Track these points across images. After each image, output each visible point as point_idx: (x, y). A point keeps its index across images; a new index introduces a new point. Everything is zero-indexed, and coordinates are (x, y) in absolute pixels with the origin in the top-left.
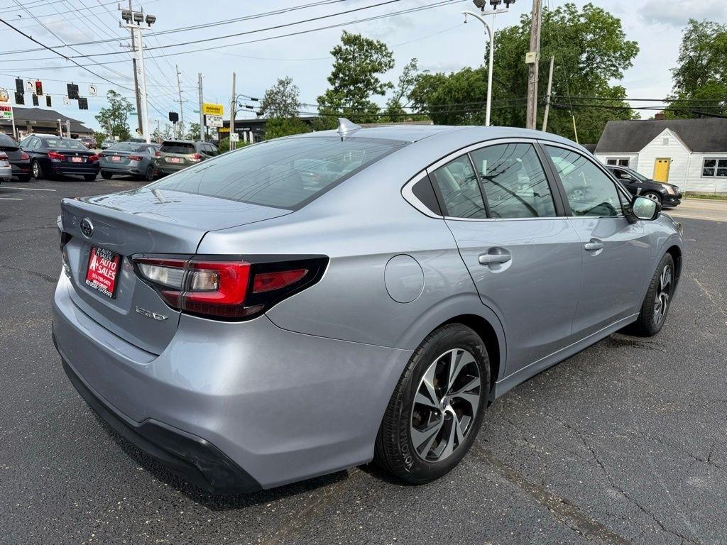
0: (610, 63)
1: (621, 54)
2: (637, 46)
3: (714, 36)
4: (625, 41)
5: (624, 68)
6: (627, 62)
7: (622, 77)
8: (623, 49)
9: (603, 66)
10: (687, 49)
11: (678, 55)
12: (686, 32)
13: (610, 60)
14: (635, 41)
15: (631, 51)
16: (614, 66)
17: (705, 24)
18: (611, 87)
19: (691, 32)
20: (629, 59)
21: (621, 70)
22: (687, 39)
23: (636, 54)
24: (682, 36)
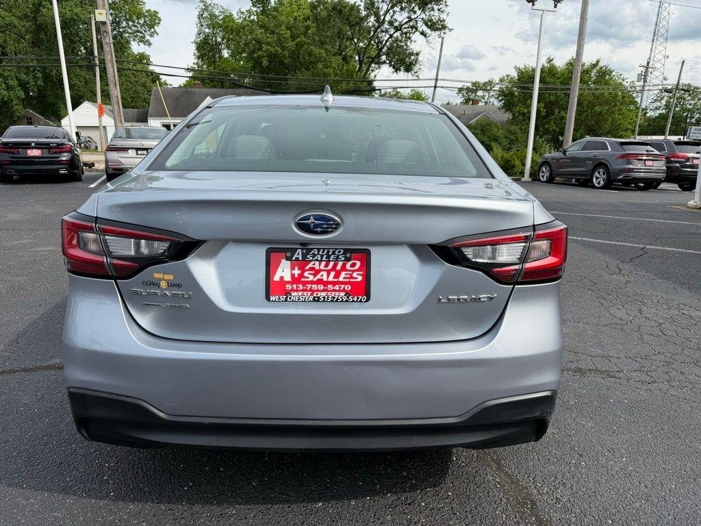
0: (136, 29)
1: (145, 22)
2: (159, 16)
3: (221, 17)
4: (147, 8)
5: (151, 36)
6: (153, 30)
7: (150, 44)
8: (145, 16)
9: (130, 31)
10: (202, 26)
11: (195, 31)
12: (199, 10)
13: (136, 26)
14: (156, 10)
15: (153, 20)
16: (141, 32)
17: (212, 5)
18: (136, 53)
19: (203, 10)
20: (153, 27)
21: (148, 37)
22: (200, 16)
23: (159, 23)
24: (196, 13)
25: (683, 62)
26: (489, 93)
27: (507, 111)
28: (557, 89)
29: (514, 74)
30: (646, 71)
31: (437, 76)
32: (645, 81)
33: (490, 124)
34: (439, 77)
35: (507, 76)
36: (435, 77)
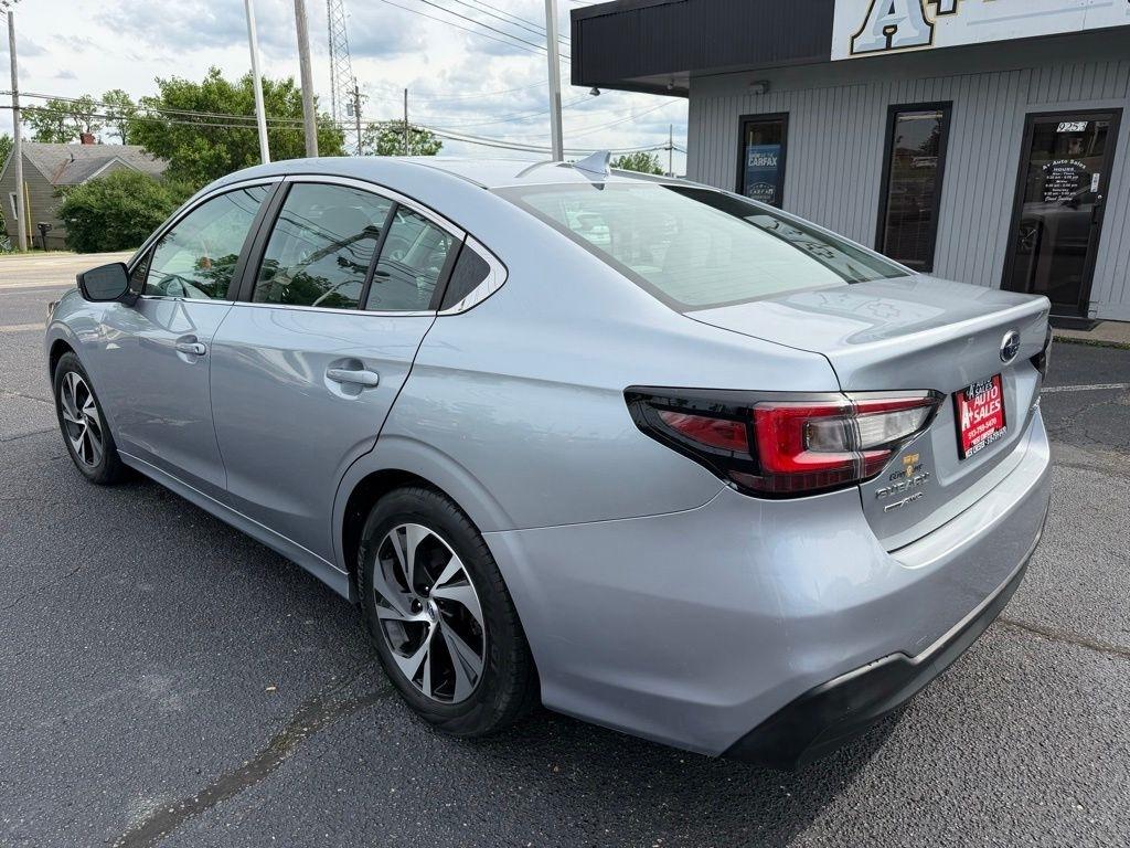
25: (406, 91)
26: (87, 121)
27: (157, 156)
28: (238, 122)
29: (156, 92)
30: (357, 101)
31: (14, 86)
32: (358, 115)
33: (137, 179)
34: (21, 90)
35: (117, 92)
36: (10, 89)
